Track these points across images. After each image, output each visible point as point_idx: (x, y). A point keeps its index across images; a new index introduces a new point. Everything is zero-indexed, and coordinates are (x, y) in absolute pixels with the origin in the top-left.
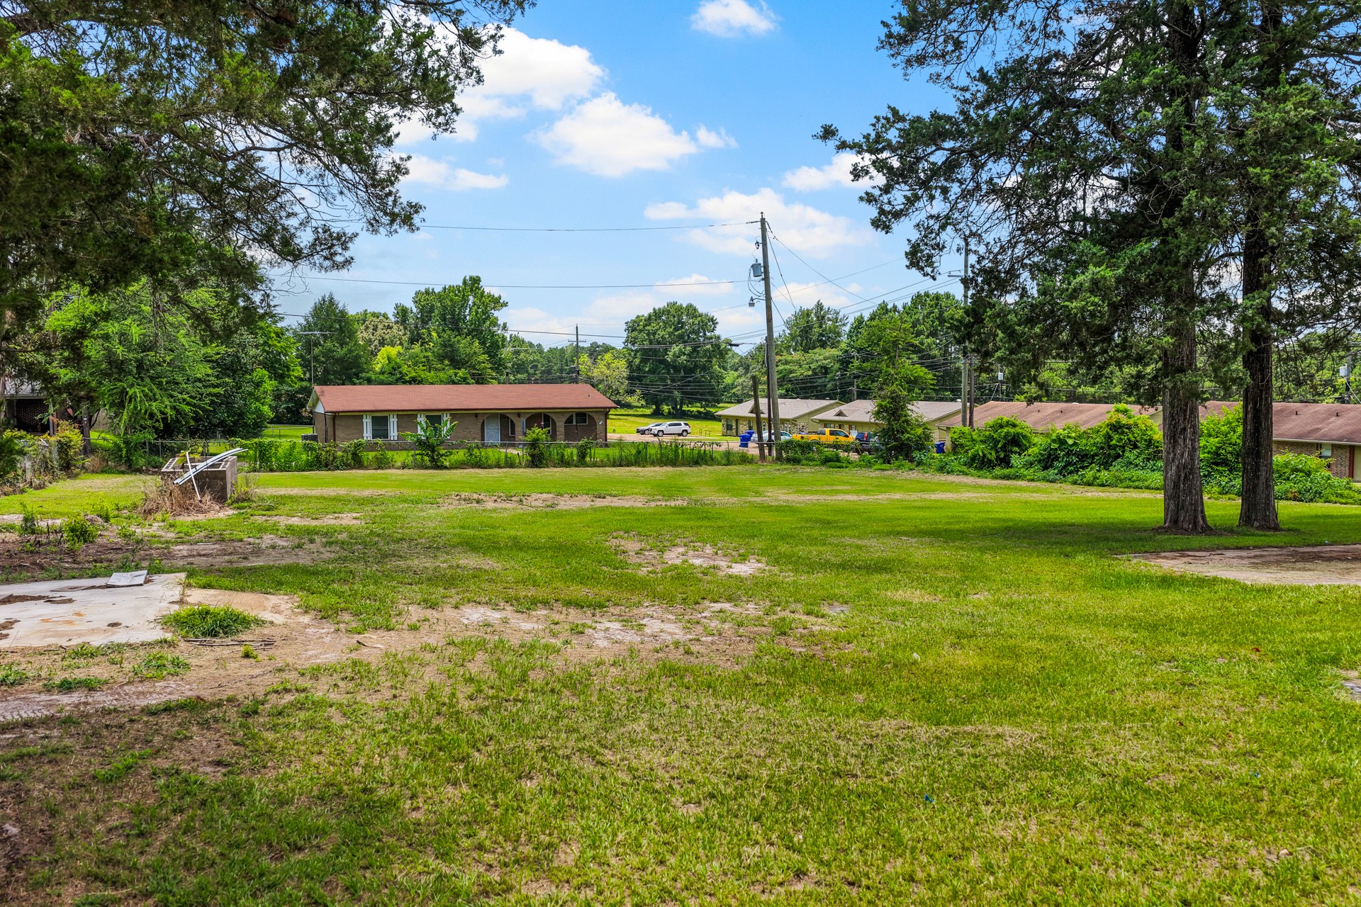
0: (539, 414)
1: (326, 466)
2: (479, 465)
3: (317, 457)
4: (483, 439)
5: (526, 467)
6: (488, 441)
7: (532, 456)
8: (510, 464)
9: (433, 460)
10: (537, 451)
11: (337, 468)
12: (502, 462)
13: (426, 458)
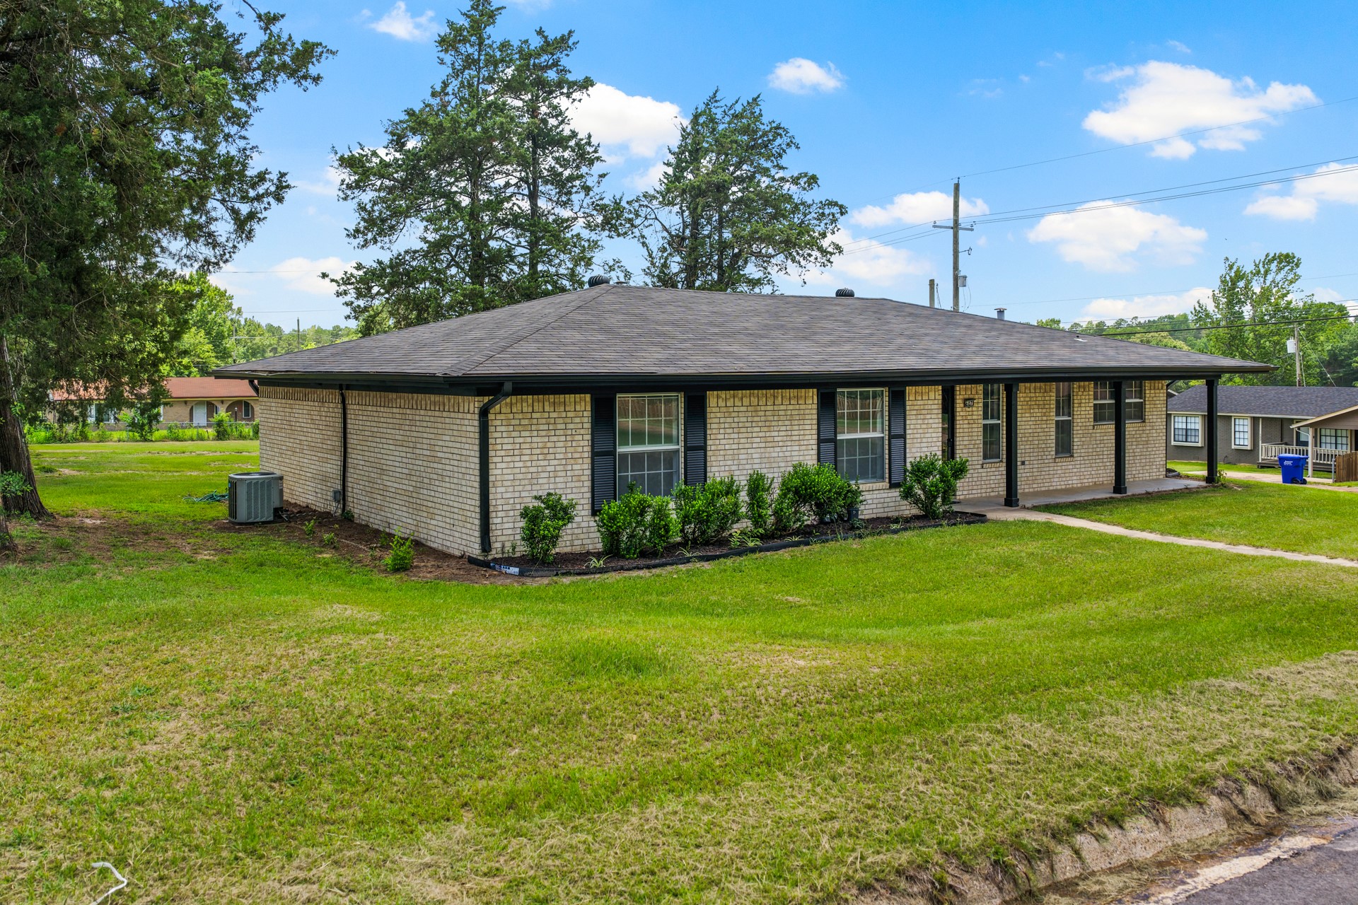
0: (241, 401)
1: (60, 440)
2: (177, 439)
3: (53, 434)
4: (191, 420)
5: (213, 440)
6: (195, 422)
7: (218, 432)
8: (201, 438)
9: (142, 436)
10: (221, 429)
11: (68, 442)
12: (195, 438)
13: (136, 434)
